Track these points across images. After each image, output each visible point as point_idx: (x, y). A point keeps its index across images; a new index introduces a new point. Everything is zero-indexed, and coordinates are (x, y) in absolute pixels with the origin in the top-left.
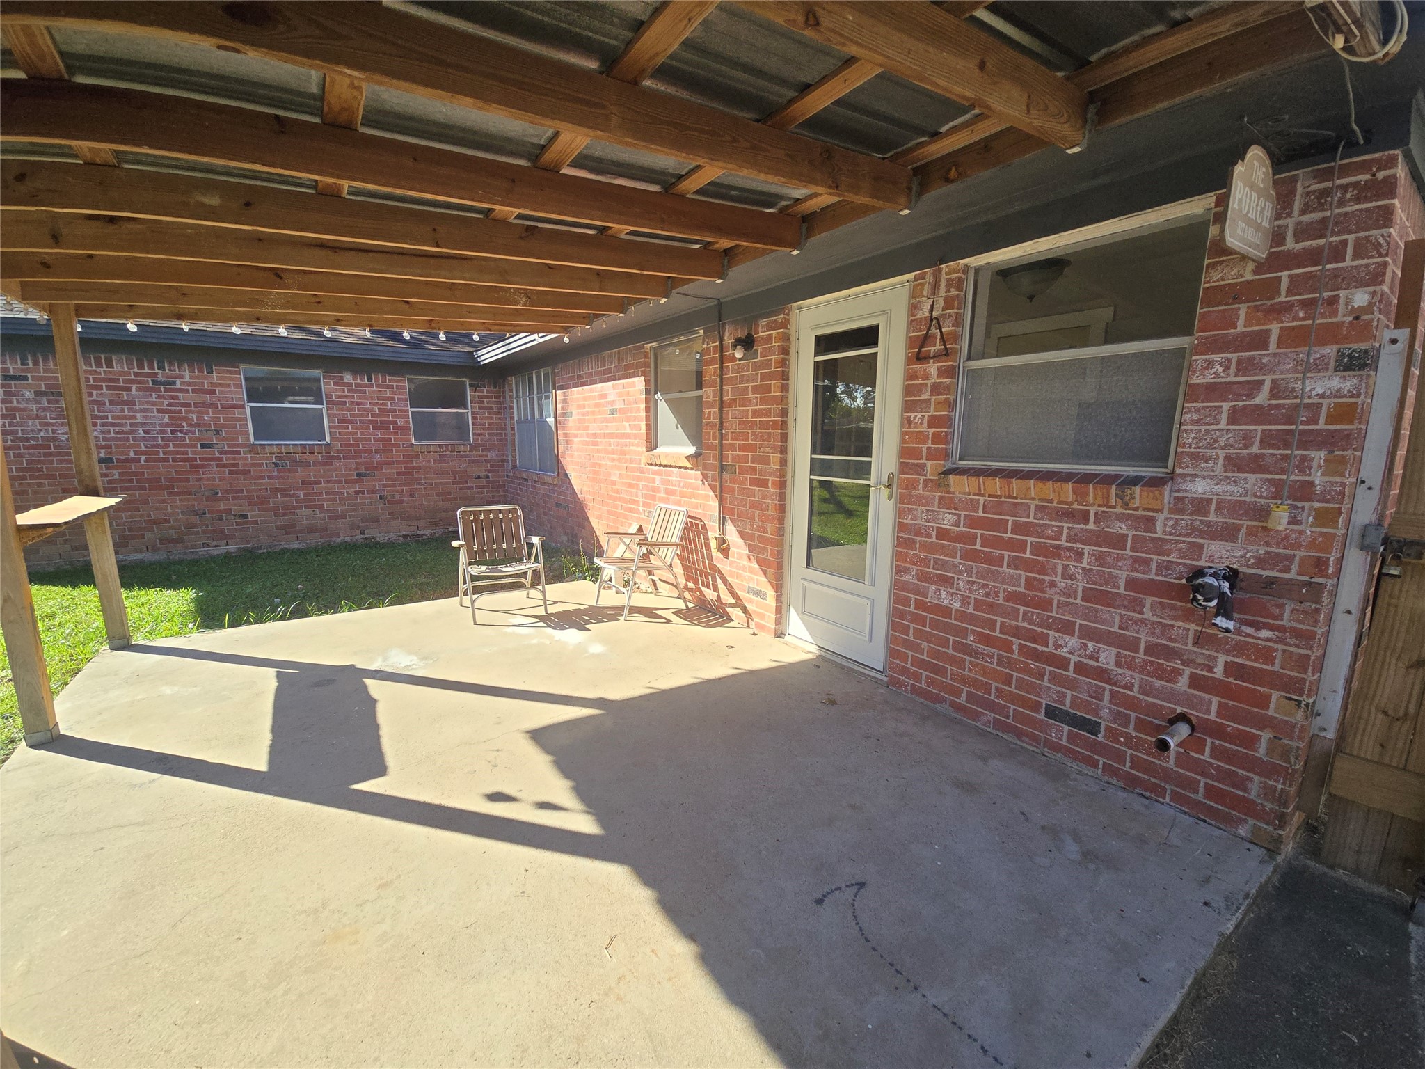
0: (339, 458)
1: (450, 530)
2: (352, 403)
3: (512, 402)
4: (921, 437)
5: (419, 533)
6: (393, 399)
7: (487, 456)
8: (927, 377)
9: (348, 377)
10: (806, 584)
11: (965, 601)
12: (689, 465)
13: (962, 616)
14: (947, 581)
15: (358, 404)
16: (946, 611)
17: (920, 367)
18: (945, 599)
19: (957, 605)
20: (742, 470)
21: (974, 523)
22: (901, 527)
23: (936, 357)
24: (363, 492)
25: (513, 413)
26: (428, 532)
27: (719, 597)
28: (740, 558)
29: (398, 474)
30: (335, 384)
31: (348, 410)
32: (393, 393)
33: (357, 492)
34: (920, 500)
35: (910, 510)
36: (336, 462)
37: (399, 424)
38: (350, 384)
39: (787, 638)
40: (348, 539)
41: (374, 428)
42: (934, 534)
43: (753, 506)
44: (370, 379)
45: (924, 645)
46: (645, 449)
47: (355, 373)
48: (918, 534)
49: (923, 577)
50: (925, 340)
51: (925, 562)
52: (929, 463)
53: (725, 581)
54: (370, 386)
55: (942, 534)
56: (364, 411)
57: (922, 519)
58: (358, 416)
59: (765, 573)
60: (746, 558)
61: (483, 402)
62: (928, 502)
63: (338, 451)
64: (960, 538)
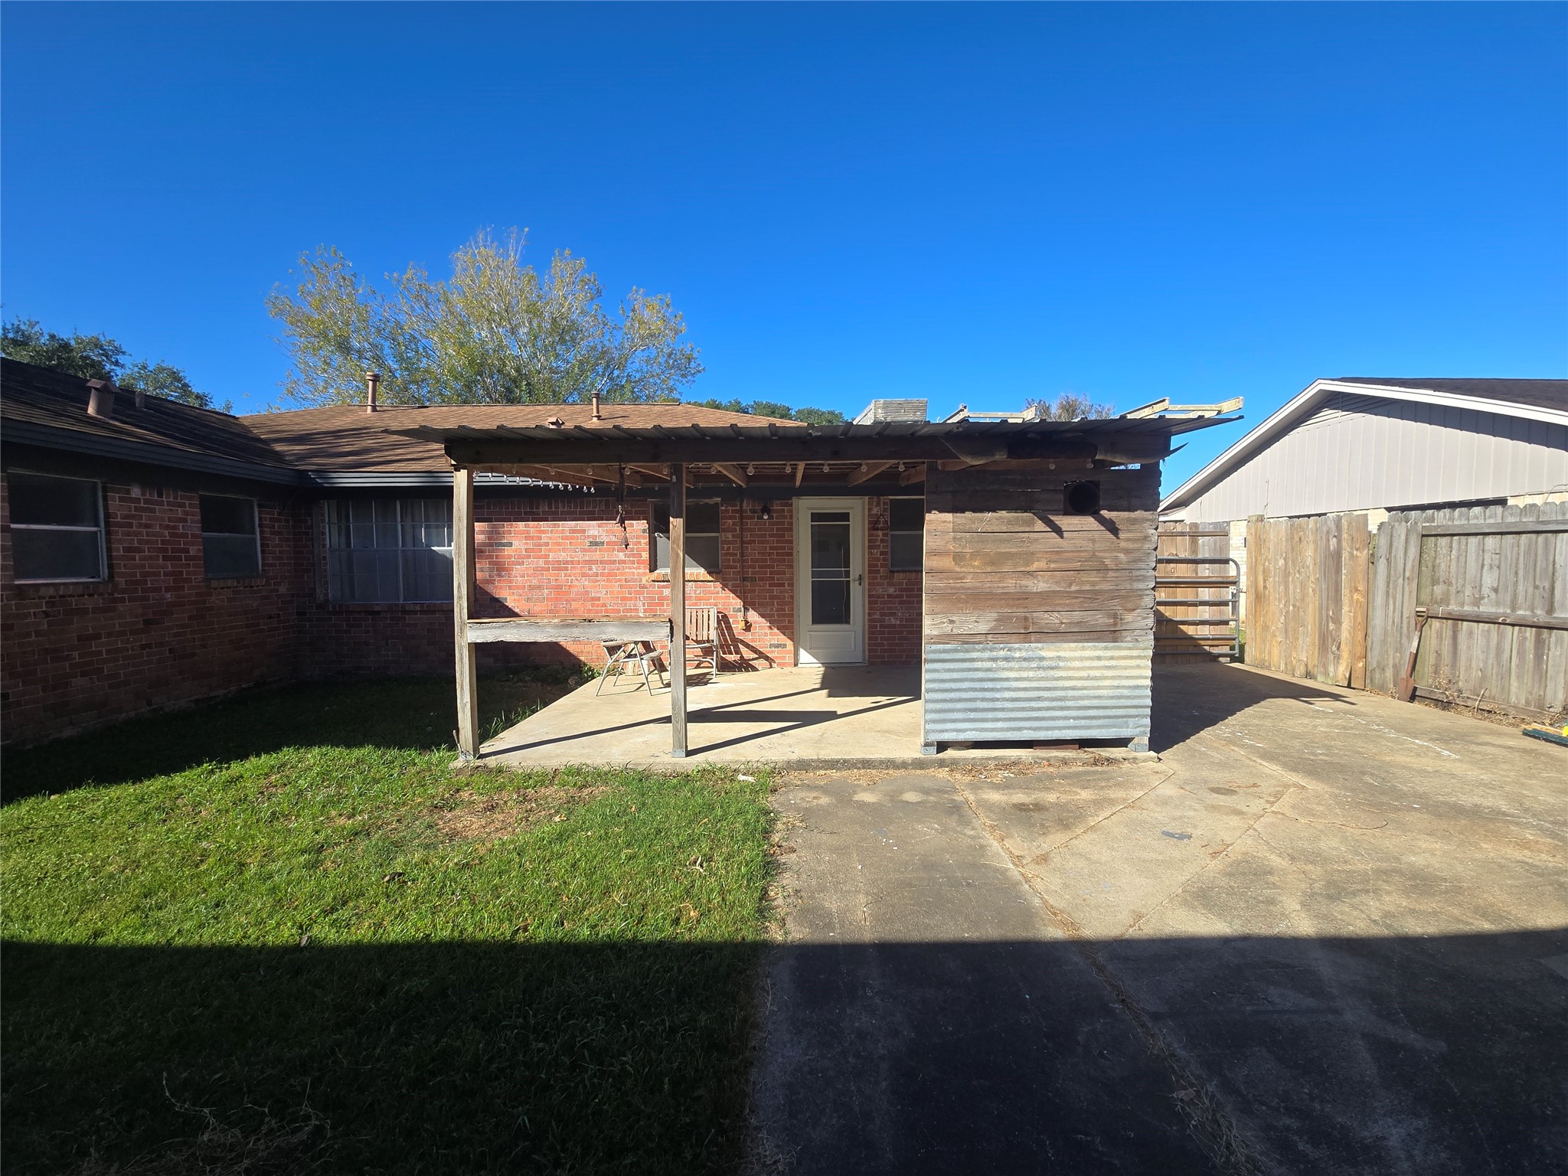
0: (123, 600)
1: (243, 686)
2: (140, 525)
3: (324, 527)
4: (878, 559)
5: (212, 694)
6: (185, 521)
7: (278, 591)
8: (879, 536)
9: (136, 492)
10: (811, 633)
11: (901, 620)
12: (712, 579)
13: (900, 626)
14: (893, 614)
15: (147, 526)
16: (894, 626)
17: (875, 532)
18: (893, 621)
19: (898, 622)
20: (761, 579)
21: (902, 590)
22: (870, 596)
23: (882, 529)
24: (149, 646)
25: (324, 540)
26: (221, 692)
27: (742, 657)
28: (762, 628)
29: (190, 618)
30: (121, 499)
31: (136, 534)
32: (186, 513)
33: (143, 647)
34: (879, 584)
35: (874, 589)
36: (120, 607)
37: (191, 554)
38: (138, 500)
39: (799, 665)
40: (132, 714)
41: (165, 558)
42: (886, 596)
43: (772, 598)
44: (160, 495)
45: (885, 642)
46: (648, 571)
47: (144, 485)
48: (879, 597)
49: (882, 614)
50: (877, 522)
51: (883, 608)
52: (882, 569)
53: (747, 646)
54: (161, 503)
55: (889, 596)
56: (154, 535)
57: (880, 591)
58: (147, 542)
59: (784, 634)
60: (768, 628)
61: (274, 527)
62: (881, 584)
63: (123, 591)
64: (897, 596)
